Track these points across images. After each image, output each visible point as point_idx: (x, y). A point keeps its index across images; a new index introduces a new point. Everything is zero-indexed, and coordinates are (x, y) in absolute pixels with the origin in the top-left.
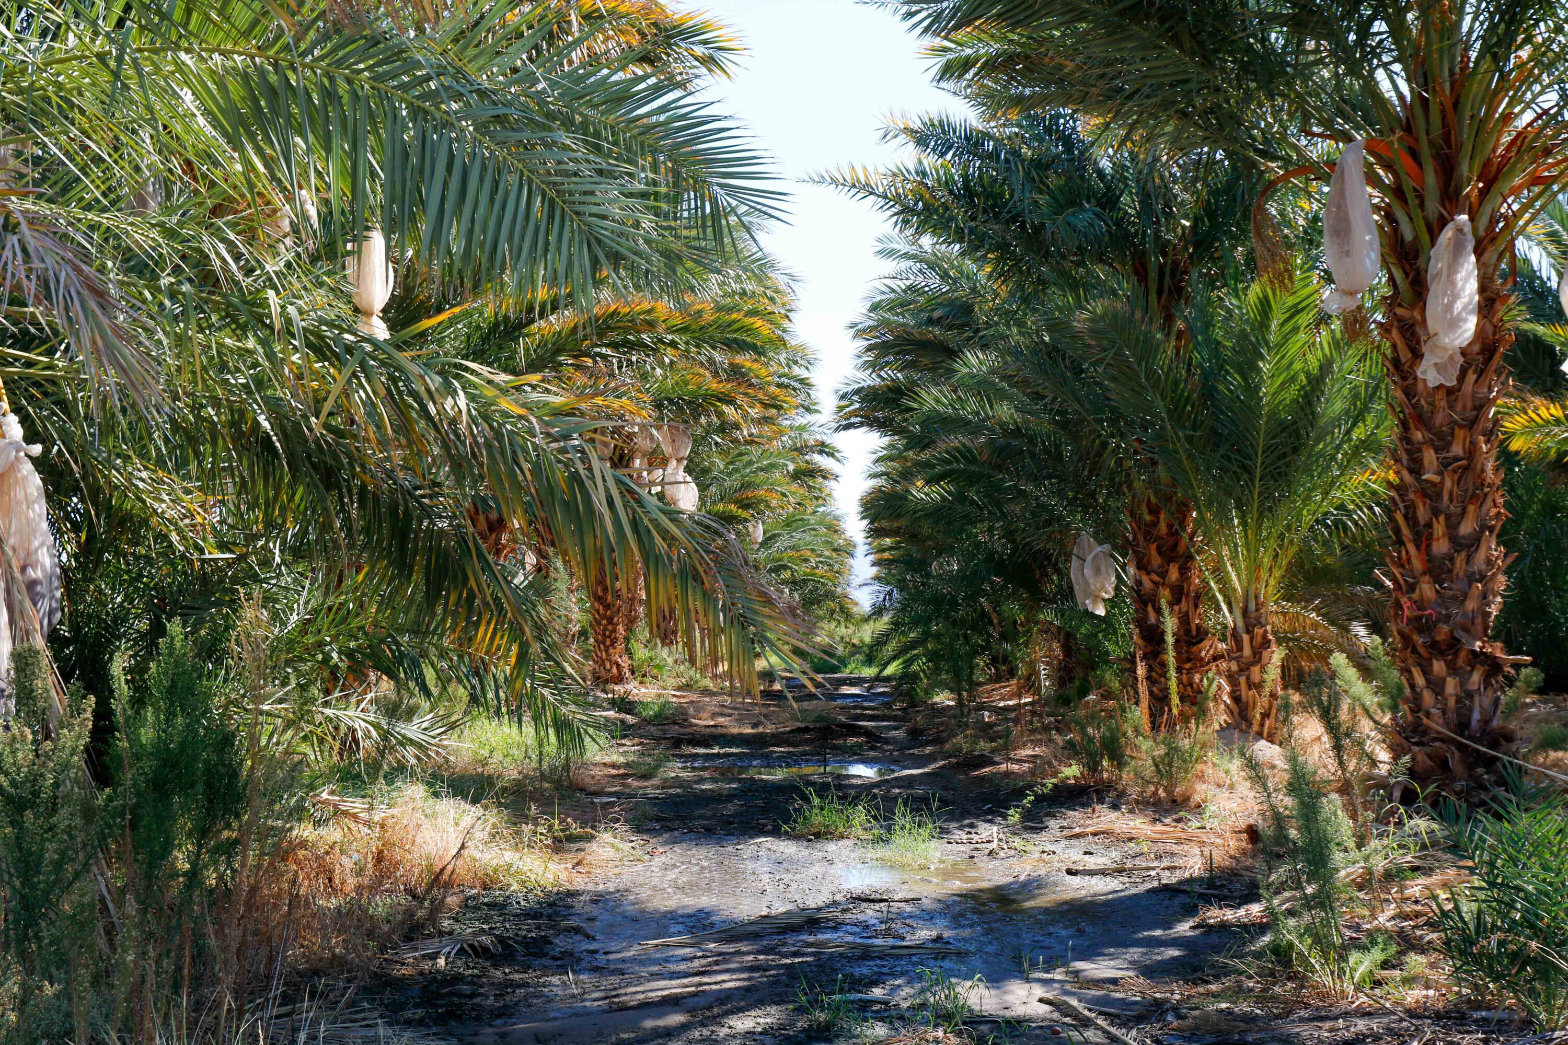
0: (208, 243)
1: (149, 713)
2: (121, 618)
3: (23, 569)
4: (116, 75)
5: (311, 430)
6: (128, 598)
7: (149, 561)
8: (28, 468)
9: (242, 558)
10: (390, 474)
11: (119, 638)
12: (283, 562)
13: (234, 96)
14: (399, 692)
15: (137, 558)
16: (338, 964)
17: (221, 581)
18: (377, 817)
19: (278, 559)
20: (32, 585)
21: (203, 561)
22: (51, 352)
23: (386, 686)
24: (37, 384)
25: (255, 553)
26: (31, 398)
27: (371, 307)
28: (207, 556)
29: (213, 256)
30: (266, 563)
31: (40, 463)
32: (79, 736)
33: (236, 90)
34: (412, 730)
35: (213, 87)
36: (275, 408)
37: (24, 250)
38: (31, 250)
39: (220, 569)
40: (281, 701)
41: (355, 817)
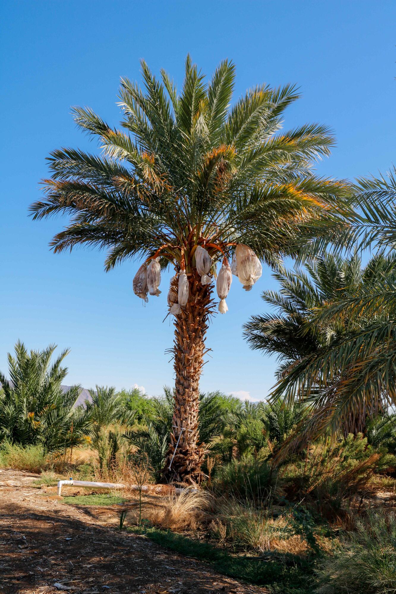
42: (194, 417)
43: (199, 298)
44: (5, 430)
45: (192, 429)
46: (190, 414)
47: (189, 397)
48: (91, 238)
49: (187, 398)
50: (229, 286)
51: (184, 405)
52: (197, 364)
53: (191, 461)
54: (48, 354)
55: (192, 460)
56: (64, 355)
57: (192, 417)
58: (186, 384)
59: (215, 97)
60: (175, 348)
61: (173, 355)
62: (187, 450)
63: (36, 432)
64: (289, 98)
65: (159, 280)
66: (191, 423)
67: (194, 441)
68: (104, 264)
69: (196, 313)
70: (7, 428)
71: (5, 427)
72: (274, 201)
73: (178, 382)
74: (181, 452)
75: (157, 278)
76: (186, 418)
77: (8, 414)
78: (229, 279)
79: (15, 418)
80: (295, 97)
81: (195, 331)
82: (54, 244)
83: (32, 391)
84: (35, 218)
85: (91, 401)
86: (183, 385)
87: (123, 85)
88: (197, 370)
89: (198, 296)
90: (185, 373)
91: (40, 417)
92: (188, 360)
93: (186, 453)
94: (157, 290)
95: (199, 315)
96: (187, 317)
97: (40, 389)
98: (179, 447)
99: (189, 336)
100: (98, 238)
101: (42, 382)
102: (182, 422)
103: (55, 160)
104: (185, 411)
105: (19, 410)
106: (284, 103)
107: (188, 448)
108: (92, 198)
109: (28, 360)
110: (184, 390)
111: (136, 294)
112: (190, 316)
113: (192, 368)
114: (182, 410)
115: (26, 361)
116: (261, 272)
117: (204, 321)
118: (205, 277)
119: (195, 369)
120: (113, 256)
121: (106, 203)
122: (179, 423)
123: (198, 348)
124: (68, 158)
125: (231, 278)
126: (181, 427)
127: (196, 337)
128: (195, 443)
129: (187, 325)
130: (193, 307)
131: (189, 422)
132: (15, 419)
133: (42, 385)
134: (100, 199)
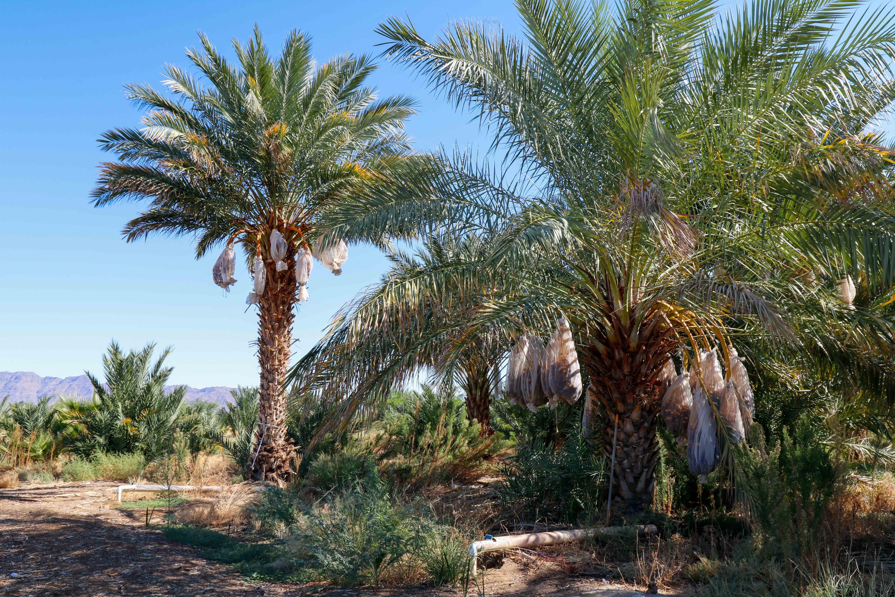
0: (791, 287)
1: (797, 445)
2: (772, 411)
3: (743, 397)
4: (762, 237)
5: (838, 346)
6: (773, 406)
7: (780, 393)
8: (741, 365)
9: (813, 391)
10: (869, 359)
11: (771, 419)
12: (829, 392)
13: (803, 237)
14: (878, 438)
15: (775, 392)
16: (870, 538)
17: (806, 399)
18: (876, 483)
19: (827, 391)
20: (747, 402)
21: (799, 393)
22: (743, 328)
23: (872, 436)
24: (739, 338)
25: (817, 388)
26: (738, 342)
27: (848, 300)
28: (800, 391)
29: (793, 291)
30: (822, 392)
31: (745, 363)
32: (776, 454)
33: (803, 235)
34: (884, 452)
35: (795, 236)
36: (823, 339)
37: (746, 297)
38: (748, 296)
39: (805, 395)
40: (830, 440)
41: (866, 483)
42: (281, 412)
43: (282, 285)
44: (98, 438)
45: (278, 425)
46: (276, 409)
47: (273, 392)
48: (167, 224)
49: (271, 393)
50: (308, 271)
51: (268, 400)
52: (282, 356)
53: (276, 459)
54: (147, 353)
55: (278, 458)
56: (167, 352)
57: (278, 412)
58: (270, 378)
59: (287, 68)
60: (259, 340)
61: (256, 348)
62: (272, 448)
63: (136, 438)
64: (367, 69)
65: (233, 268)
66: (277, 419)
67: (280, 437)
68: (195, 251)
69: (279, 302)
70: (100, 436)
71: (98, 435)
72: (343, 180)
73: (263, 376)
74: (265, 450)
75: (230, 266)
76: (271, 414)
77: (101, 421)
78: (308, 264)
79: (109, 424)
80: (373, 68)
81: (279, 321)
82: (125, 232)
83: (129, 394)
84: (97, 204)
85: (234, 404)
86: (267, 379)
87: (189, 56)
88: (282, 362)
89: (281, 283)
90: (268, 366)
91: (139, 422)
92: (272, 352)
93: (271, 450)
94: (231, 279)
95: (283, 303)
96: (270, 305)
97: (139, 392)
98: (263, 444)
99: (272, 326)
100: (174, 224)
101: (142, 384)
102: (266, 418)
103: (108, 142)
104: (270, 407)
105: (114, 417)
106: (362, 73)
107: (274, 445)
108: (148, 183)
109: (121, 361)
110: (268, 385)
111: (216, 283)
112: (273, 305)
113: (277, 361)
114: (267, 405)
115: (119, 361)
116: (347, 255)
117: (289, 309)
118: (280, 263)
119: (280, 361)
120: (203, 241)
121: (166, 187)
122: (263, 419)
123: (282, 339)
124: (123, 139)
125: (311, 263)
126: (266, 423)
127: (280, 327)
128: (283, 439)
129: (270, 314)
130: (276, 295)
131: (275, 418)
132: (110, 426)
133: (141, 387)
134: (158, 183)
